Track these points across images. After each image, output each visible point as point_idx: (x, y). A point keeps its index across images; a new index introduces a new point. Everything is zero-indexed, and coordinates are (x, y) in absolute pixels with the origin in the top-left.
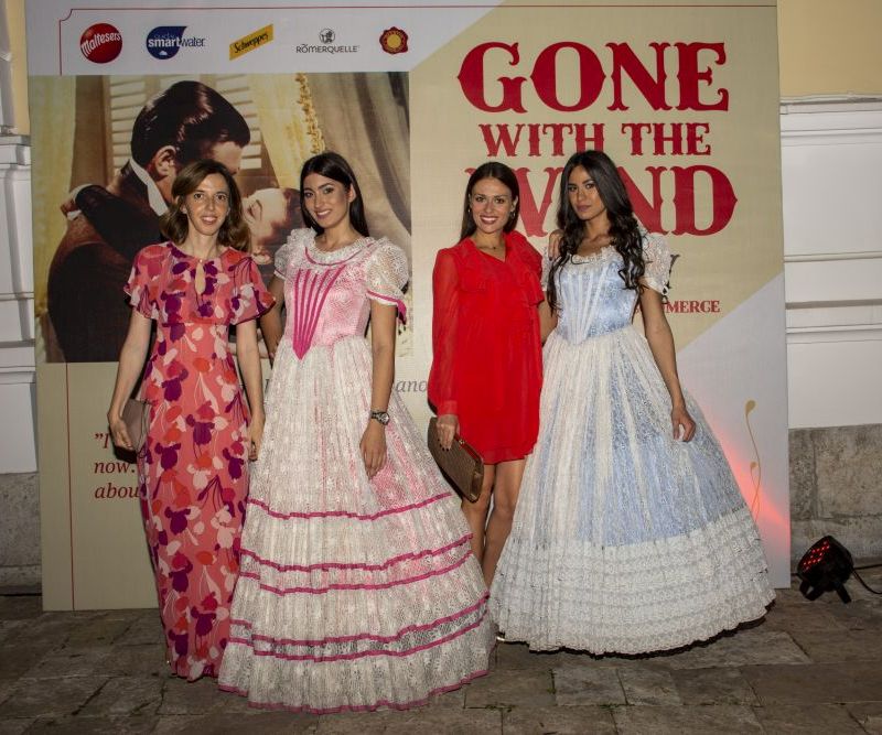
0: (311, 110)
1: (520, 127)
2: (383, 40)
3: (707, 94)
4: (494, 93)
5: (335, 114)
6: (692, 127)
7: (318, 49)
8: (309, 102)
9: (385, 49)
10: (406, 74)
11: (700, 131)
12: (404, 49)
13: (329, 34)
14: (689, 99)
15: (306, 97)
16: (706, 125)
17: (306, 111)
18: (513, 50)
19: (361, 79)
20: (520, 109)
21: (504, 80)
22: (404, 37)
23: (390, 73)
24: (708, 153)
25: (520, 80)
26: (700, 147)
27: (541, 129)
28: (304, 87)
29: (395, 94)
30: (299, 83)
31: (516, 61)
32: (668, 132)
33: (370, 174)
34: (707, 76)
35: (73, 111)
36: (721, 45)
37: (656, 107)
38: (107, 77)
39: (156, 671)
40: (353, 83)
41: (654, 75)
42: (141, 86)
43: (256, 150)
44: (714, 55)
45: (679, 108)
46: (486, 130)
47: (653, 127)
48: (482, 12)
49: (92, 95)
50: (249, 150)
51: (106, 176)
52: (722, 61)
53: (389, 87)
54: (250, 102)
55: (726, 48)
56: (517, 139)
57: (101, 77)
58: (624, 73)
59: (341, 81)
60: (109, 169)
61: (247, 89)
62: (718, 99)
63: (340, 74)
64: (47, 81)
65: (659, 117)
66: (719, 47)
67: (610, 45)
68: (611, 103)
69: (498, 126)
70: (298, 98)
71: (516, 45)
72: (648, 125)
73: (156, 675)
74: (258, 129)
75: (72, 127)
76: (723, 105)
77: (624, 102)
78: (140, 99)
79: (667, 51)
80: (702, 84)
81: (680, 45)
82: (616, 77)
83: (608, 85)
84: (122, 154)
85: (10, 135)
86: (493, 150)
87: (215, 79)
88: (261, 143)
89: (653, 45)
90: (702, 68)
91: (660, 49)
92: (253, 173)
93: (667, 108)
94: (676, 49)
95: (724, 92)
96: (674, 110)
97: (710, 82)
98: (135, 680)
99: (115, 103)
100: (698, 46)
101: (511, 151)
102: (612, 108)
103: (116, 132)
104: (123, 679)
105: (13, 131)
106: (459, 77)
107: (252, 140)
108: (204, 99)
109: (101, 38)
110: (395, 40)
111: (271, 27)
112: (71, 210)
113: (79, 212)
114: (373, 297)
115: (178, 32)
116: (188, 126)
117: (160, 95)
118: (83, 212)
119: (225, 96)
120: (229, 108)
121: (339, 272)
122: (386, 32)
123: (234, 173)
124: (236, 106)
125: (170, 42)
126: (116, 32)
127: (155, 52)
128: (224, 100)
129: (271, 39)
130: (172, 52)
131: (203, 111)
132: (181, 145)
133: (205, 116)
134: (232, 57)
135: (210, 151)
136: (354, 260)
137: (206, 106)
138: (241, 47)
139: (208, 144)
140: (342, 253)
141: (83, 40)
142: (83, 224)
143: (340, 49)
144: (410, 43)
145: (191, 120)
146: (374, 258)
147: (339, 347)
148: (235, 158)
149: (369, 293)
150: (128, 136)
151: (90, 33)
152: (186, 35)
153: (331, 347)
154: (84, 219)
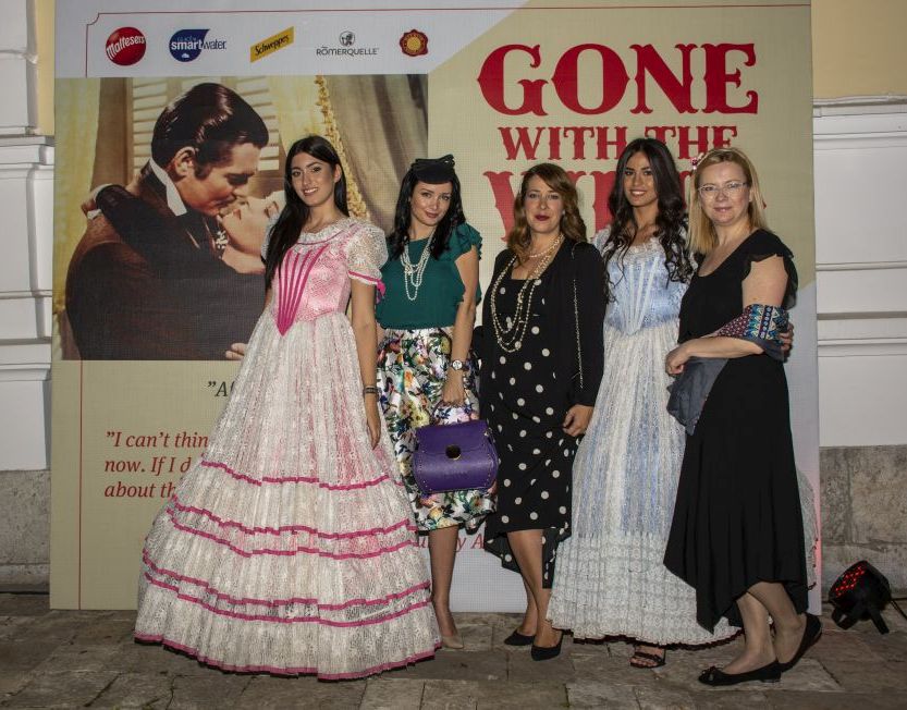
0: (330, 112)
1: (540, 130)
2: (403, 43)
3: (735, 96)
4: (514, 96)
5: (353, 117)
6: (719, 131)
7: (338, 52)
8: (328, 104)
9: (405, 51)
10: (425, 76)
11: (727, 134)
12: (424, 51)
13: (350, 37)
14: (716, 101)
15: (325, 99)
16: (734, 129)
17: (325, 113)
18: (535, 52)
19: (380, 82)
20: (540, 112)
21: (525, 83)
22: (424, 39)
23: (409, 76)
25: (541, 82)
27: (561, 132)
28: (323, 90)
29: (414, 96)
30: (317, 86)
31: (537, 62)
32: (693, 135)
33: (388, 176)
34: (736, 78)
35: (97, 113)
36: (752, 45)
37: (681, 110)
38: (132, 78)
39: (164, 670)
40: (370, 83)
41: (680, 78)
42: (163, 88)
43: (275, 151)
44: (743, 56)
45: (704, 111)
46: (506, 133)
47: (677, 131)
48: (505, 14)
49: (116, 97)
50: (267, 151)
51: (126, 176)
52: (751, 62)
53: (408, 90)
54: (270, 104)
55: (756, 50)
56: (537, 143)
57: (124, 79)
58: (648, 75)
59: (361, 84)
60: (129, 169)
61: (267, 91)
62: (747, 101)
63: (359, 76)
64: (73, 83)
65: (685, 119)
66: (748, 49)
67: (635, 47)
68: (634, 104)
69: (518, 128)
70: (318, 100)
71: (537, 47)
72: (673, 129)
73: (164, 673)
74: (276, 131)
75: (95, 126)
76: (752, 108)
77: (648, 104)
78: (162, 100)
79: (693, 53)
80: (730, 86)
81: (707, 47)
82: (640, 80)
83: (631, 87)
84: (142, 155)
85: (34, 135)
86: (512, 154)
87: (235, 80)
88: (279, 144)
89: (680, 46)
90: (730, 70)
91: (686, 50)
92: (270, 174)
93: (693, 111)
94: (704, 50)
95: (753, 94)
96: (700, 113)
97: (739, 84)
98: (144, 678)
99: (137, 104)
100: (726, 47)
101: (530, 154)
102: (635, 111)
103: (137, 133)
104: (132, 675)
105: (37, 131)
106: (479, 80)
107: (270, 141)
108: (224, 100)
109: (125, 42)
110: (415, 42)
111: (291, 29)
112: (92, 209)
113: (99, 210)
114: (354, 277)
115: (200, 34)
116: (208, 127)
117: (181, 96)
118: (103, 212)
119: (245, 98)
120: (249, 109)
121: (322, 250)
122: (406, 34)
123: (252, 174)
124: (255, 109)
125: (192, 46)
126: (140, 34)
127: (177, 54)
128: (243, 101)
129: (292, 41)
130: (194, 54)
131: (225, 112)
132: (200, 146)
133: (224, 117)
134: (252, 60)
135: (229, 153)
136: (336, 239)
137: (226, 108)
138: (261, 50)
139: (226, 144)
140: (324, 235)
141: (108, 43)
142: (102, 223)
143: (360, 51)
144: (429, 46)
145: (211, 122)
146: (356, 238)
147: (322, 322)
148: (253, 159)
149: (351, 273)
150: (150, 138)
151: (115, 36)
152: (208, 38)
153: (314, 323)
154: (103, 218)
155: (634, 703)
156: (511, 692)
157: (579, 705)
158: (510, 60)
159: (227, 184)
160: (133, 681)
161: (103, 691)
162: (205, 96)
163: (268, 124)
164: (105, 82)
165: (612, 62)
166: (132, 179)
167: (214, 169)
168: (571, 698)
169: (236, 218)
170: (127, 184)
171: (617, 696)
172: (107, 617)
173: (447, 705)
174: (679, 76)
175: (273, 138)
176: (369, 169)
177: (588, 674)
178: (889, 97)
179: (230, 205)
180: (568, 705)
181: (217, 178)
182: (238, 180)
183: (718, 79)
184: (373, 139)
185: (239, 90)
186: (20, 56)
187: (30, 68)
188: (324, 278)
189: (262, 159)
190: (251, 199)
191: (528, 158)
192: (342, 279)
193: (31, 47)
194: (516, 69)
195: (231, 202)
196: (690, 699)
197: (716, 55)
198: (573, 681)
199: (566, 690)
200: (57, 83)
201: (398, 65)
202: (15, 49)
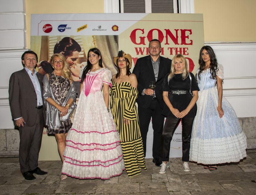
0: (96, 44)
1: (144, 48)
2: (113, 28)
3: (187, 41)
4: (138, 40)
6: (184, 49)
7: (97, 30)
8: (95, 42)
9: (113, 30)
10: (118, 36)
11: (186, 50)
12: (117, 30)
13: (100, 26)
14: (184, 42)
16: (187, 48)
17: (94, 44)
18: (143, 30)
19: (107, 37)
20: (144, 44)
21: (141, 37)
22: (117, 27)
23: (114, 36)
24: (188, 54)
25: (144, 37)
26: (186, 53)
29: (115, 40)
30: (93, 38)
31: (143, 33)
32: (179, 50)
33: (109, 58)
34: (188, 37)
35: (41, 44)
36: (191, 30)
37: (176, 44)
38: (49, 36)
39: (58, 174)
40: (105, 38)
41: (175, 37)
42: (56, 38)
43: (83, 53)
44: (189, 32)
45: (181, 44)
46: (136, 49)
47: (175, 49)
48: (136, 22)
49: (45, 40)
50: (81, 53)
51: (48, 59)
52: (191, 33)
53: (114, 39)
54: (81, 42)
55: (192, 31)
56: (143, 51)
57: (47, 36)
58: (168, 36)
59: (103, 37)
60: (48, 57)
61: (81, 39)
62: (190, 42)
63: (102, 36)
64: (35, 37)
65: (177, 46)
66: (190, 31)
67: (166, 30)
68: (165, 43)
69: (139, 48)
70: (93, 41)
71: (143, 29)
72: (174, 48)
73: (58, 175)
74: (83, 48)
75: (40, 47)
76: (191, 44)
77: (168, 43)
78: (56, 41)
79: (178, 31)
80: (186, 39)
81: (181, 30)
82: (167, 37)
83: (165, 39)
84: (51, 54)
85: (25, 49)
86: (138, 54)
87: (73, 36)
88: (84, 51)
89: (175, 30)
90: (186, 35)
91: (177, 31)
92: (82, 58)
93: (178, 44)
94: (180, 31)
95: (192, 41)
96: (180, 45)
97: (188, 38)
98: (54, 176)
99: (50, 42)
100: (185, 30)
101: (142, 53)
102: (166, 44)
103: (50, 49)
104: (51, 176)
105: (26, 48)
106: (130, 37)
107: (82, 51)
108: (71, 41)
109: (47, 27)
110: (115, 28)
111: (86, 25)
112: (39, 67)
113: (41, 67)
114: (104, 82)
115: (65, 26)
116: (67, 47)
117: (61, 40)
118: (42, 67)
119: (76, 40)
120: (76, 43)
121: (96, 76)
122: (113, 26)
123: (77, 58)
124: (78, 43)
125: (63, 28)
126: (51, 26)
127: (60, 30)
128: (75, 41)
129: (87, 27)
130: (64, 30)
131: (71, 44)
132: (65, 52)
133: (71, 45)
134: (77, 32)
135: (72, 53)
136: (100, 73)
137: (71, 43)
138: (80, 29)
139: (71, 51)
140: (97, 72)
141: (43, 28)
142: (42, 70)
143: (103, 30)
144: (118, 29)
145: (68, 46)
146: (105, 73)
147: (96, 93)
148: (78, 55)
149: (103, 81)
150: (53, 50)
151: (45, 26)
152: (67, 27)
153: (94, 93)
154: (42, 69)
155: (167, 178)
156: (139, 177)
157: (154, 179)
158: (137, 32)
159: (71, 60)
160: (51, 177)
161: (44, 180)
162: (66, 40)
163: (81, 47)
164: (43, 37)
165: (160, 33)
166: (49, 59)
167: (69, 57)
168: (152, 177)
169: (74, 68)
170: (48, 60)
171: (163, 176)
172: (44, 162)
173: (124, 180)
174: (175, 36)
175: (82, 50)
176: (105, 57)
177: (156, 172)
178: (220, 42)
179: (72, 65)
180: (152, 179)
181: (69, 59)
182: (74, 59)
183: (184, 37)
184: (106, 50)
185: (74, 39)
186: (22, 31)
187: (25, 33)
188: (97, 82)
189: (80, 55)
190: (77, 64)
191: (142, 54)
192: (101, 83)
193: (25, 29)
194: (139, 34)
195: (73, 65)
196: (179, 177)
197: (183, 32)
198: (153, 174)
199: (151, 176)
200: (31, 37)
201: (112, 33)
202: (21, 29)
